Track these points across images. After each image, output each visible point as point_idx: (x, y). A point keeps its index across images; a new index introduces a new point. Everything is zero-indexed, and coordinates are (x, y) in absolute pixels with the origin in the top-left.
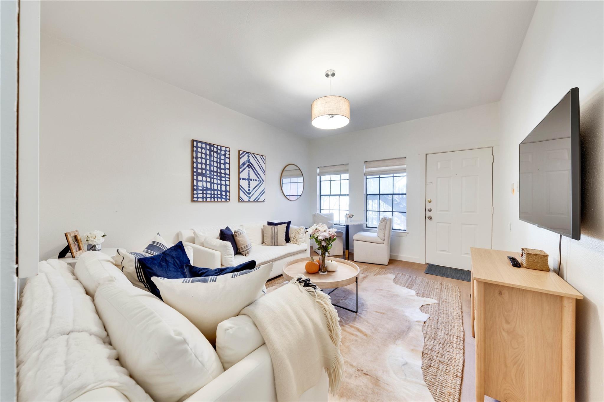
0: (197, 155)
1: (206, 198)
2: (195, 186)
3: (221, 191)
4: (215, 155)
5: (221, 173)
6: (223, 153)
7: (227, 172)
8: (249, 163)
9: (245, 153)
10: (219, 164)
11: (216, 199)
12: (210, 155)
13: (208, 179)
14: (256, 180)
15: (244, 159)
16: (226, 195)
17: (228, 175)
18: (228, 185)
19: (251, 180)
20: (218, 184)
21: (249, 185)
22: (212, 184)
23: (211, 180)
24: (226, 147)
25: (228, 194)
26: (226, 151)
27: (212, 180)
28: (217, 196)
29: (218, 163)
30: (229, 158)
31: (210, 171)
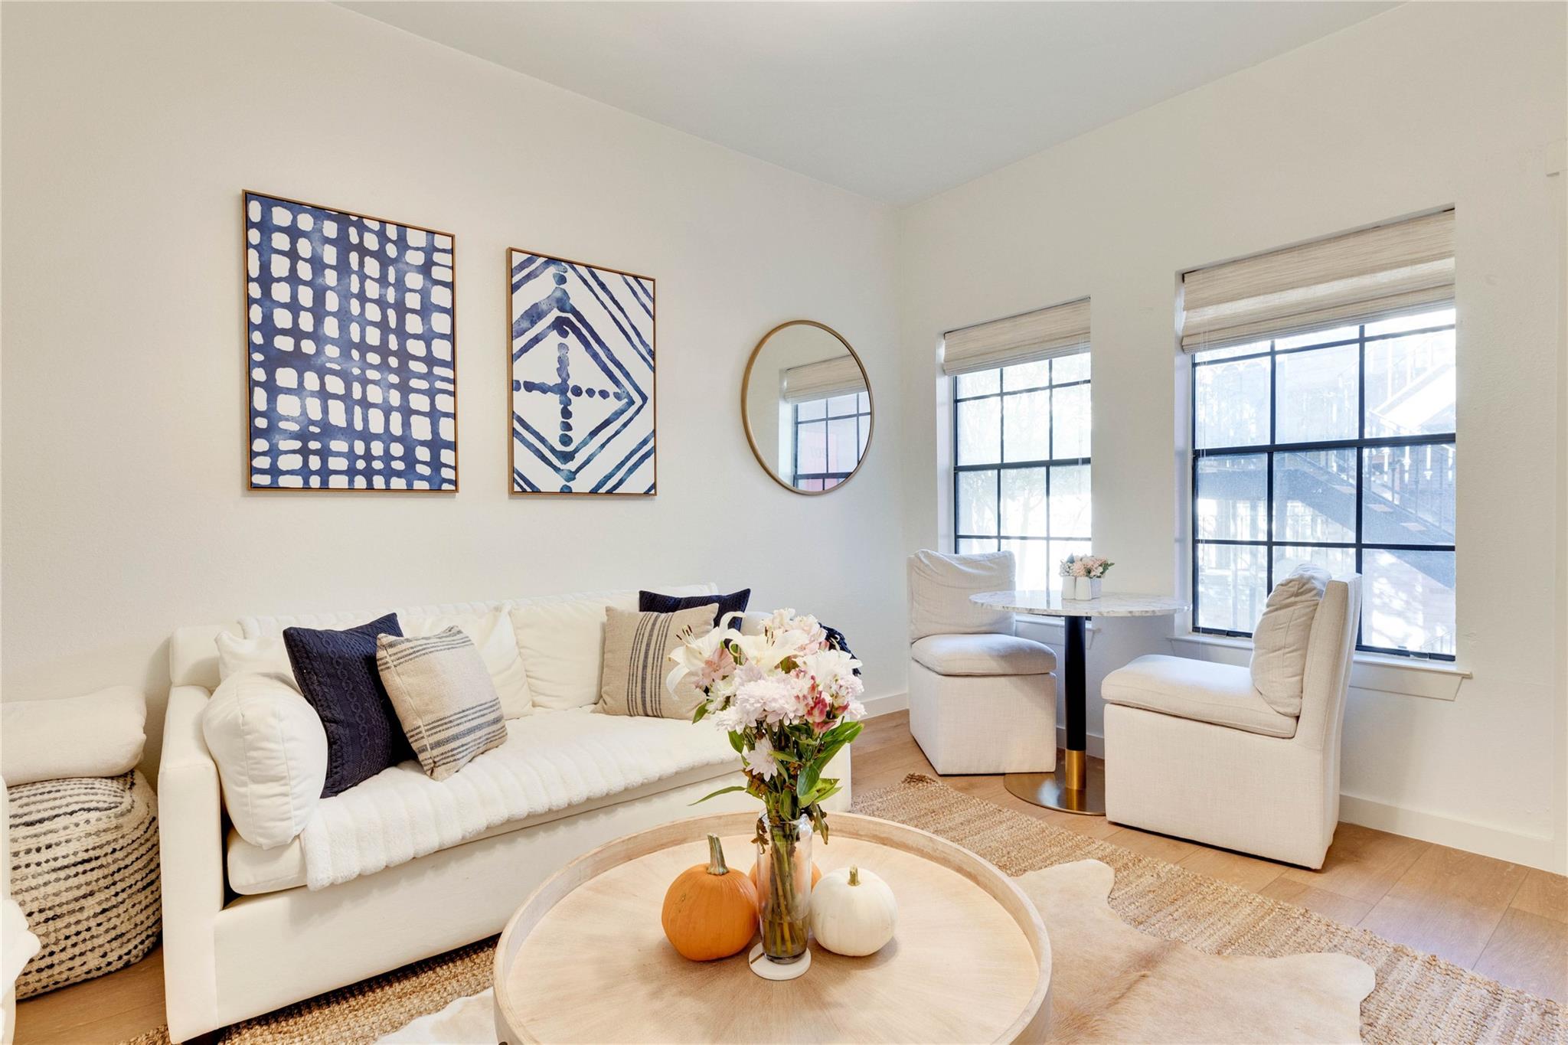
0: (265, 267)
1: (325, 473)
2: (262, 414)
3: (406, 440)
4: (372, 267)
5: (404, 356)
6: (416, 258)
7: (441, 349)
8: (562, 310)
9: (542, 260)
10: (392, 315)
11: (379, 482)
12: (342, 267)
13: (335, 385)
14: (604, 394)
15: (539, 289)
16: (436, 464)
17: (443, 363)
18: (446, 415)
19: (577, 392)
20: (387, 411)
21: (566, 413)
22: (358, 410)
23: (348, 388)
24: (431, 233)
25: (447, 456)
26: (430, 250)
27: (357, 387)
28: (387, 465)
29: (390, 306)
30: (451, 286)
31: (346, 345)
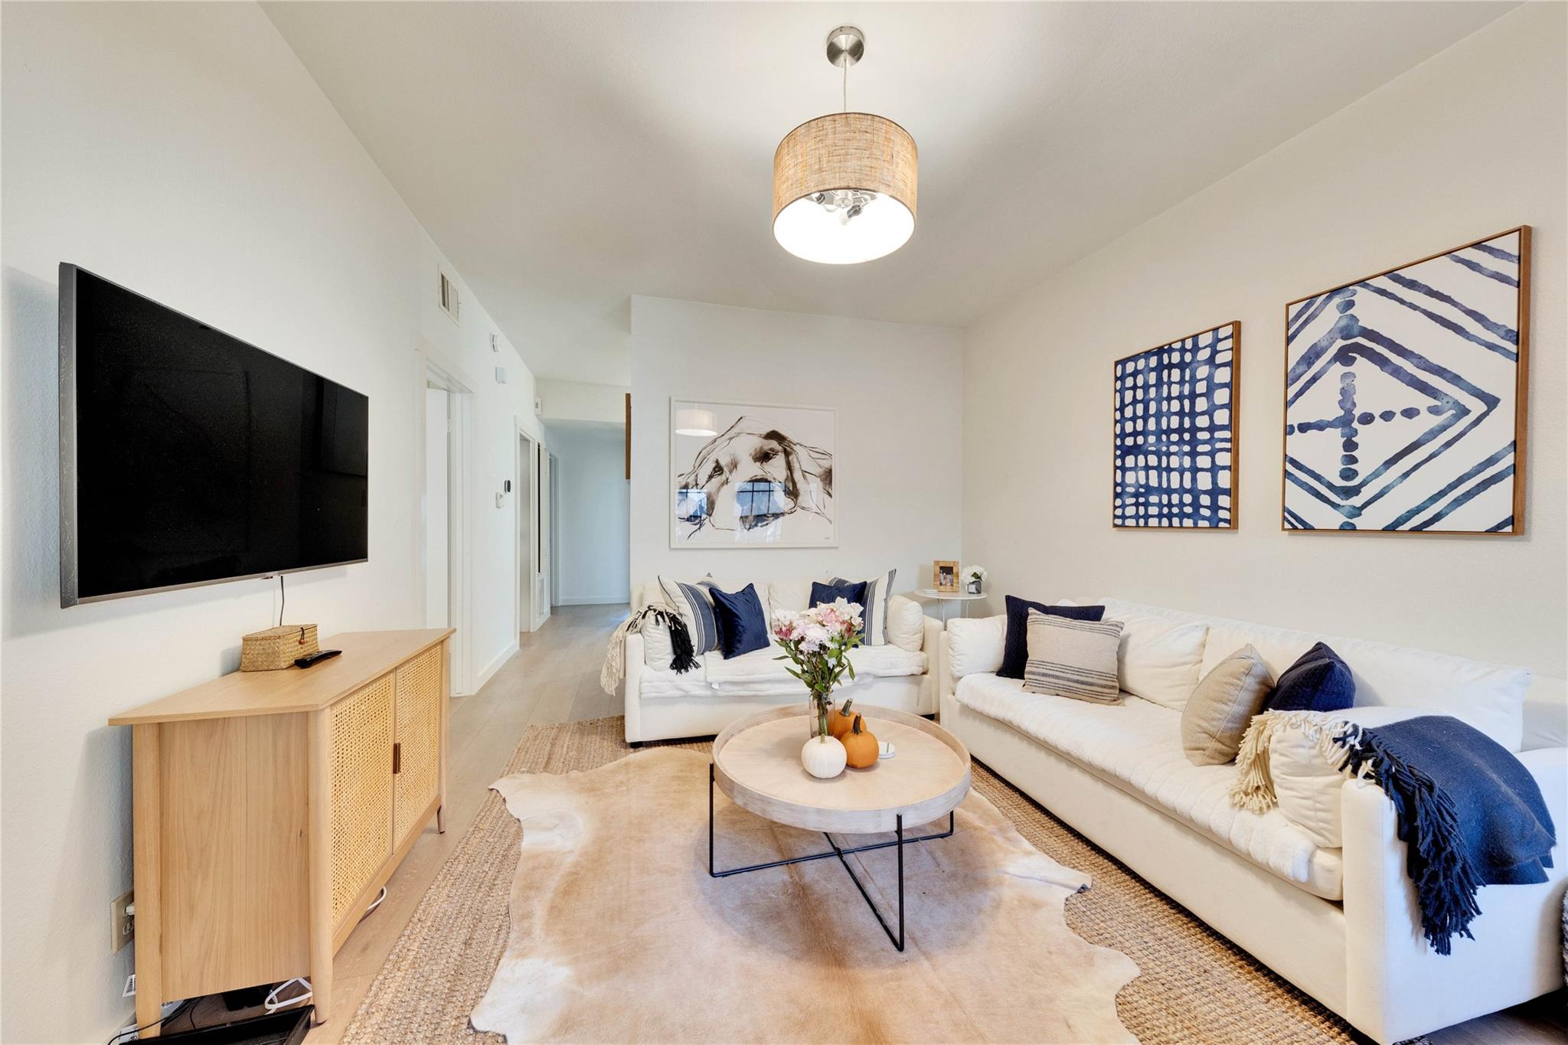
0: (1123, 400)
1: (1147, 517)
2: (1120, 484)
3: (1195, 492)
4: (1176, 374)
5: (1194, 430)
6: (1205, 354)
7: (1221, 417)
8: (1347, 337)
9: (1323, 298)
10: (1187, 403)
12: (1159, 383)
14: (1410, 413)
15: (1319, 329)
16: (1215, 507)
18: (1224, 468)
19: (1367, 419)
20: (1182, 471)
21: (1350, 446)
22: (1164, 474)
23: (1160, 461)
24: (1218, 329)
25: (1224, 500)
26: (1216, 343)
27: (1164, 459)
28: (1181, 510)
29: (1186, 397)
30: (1234, 363)
31: (1159, 432)
